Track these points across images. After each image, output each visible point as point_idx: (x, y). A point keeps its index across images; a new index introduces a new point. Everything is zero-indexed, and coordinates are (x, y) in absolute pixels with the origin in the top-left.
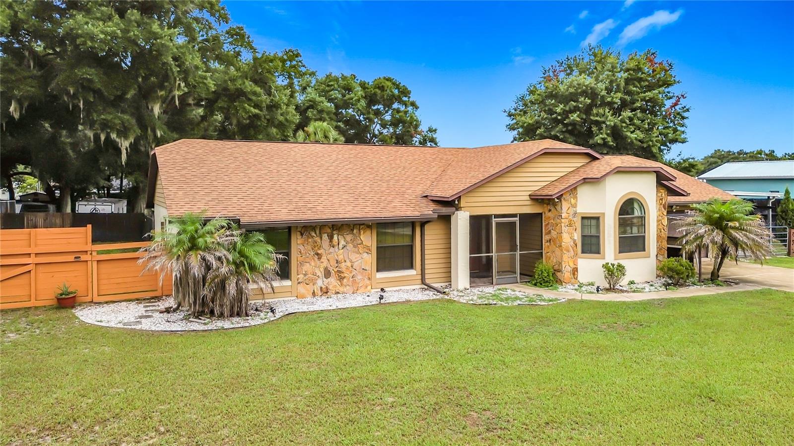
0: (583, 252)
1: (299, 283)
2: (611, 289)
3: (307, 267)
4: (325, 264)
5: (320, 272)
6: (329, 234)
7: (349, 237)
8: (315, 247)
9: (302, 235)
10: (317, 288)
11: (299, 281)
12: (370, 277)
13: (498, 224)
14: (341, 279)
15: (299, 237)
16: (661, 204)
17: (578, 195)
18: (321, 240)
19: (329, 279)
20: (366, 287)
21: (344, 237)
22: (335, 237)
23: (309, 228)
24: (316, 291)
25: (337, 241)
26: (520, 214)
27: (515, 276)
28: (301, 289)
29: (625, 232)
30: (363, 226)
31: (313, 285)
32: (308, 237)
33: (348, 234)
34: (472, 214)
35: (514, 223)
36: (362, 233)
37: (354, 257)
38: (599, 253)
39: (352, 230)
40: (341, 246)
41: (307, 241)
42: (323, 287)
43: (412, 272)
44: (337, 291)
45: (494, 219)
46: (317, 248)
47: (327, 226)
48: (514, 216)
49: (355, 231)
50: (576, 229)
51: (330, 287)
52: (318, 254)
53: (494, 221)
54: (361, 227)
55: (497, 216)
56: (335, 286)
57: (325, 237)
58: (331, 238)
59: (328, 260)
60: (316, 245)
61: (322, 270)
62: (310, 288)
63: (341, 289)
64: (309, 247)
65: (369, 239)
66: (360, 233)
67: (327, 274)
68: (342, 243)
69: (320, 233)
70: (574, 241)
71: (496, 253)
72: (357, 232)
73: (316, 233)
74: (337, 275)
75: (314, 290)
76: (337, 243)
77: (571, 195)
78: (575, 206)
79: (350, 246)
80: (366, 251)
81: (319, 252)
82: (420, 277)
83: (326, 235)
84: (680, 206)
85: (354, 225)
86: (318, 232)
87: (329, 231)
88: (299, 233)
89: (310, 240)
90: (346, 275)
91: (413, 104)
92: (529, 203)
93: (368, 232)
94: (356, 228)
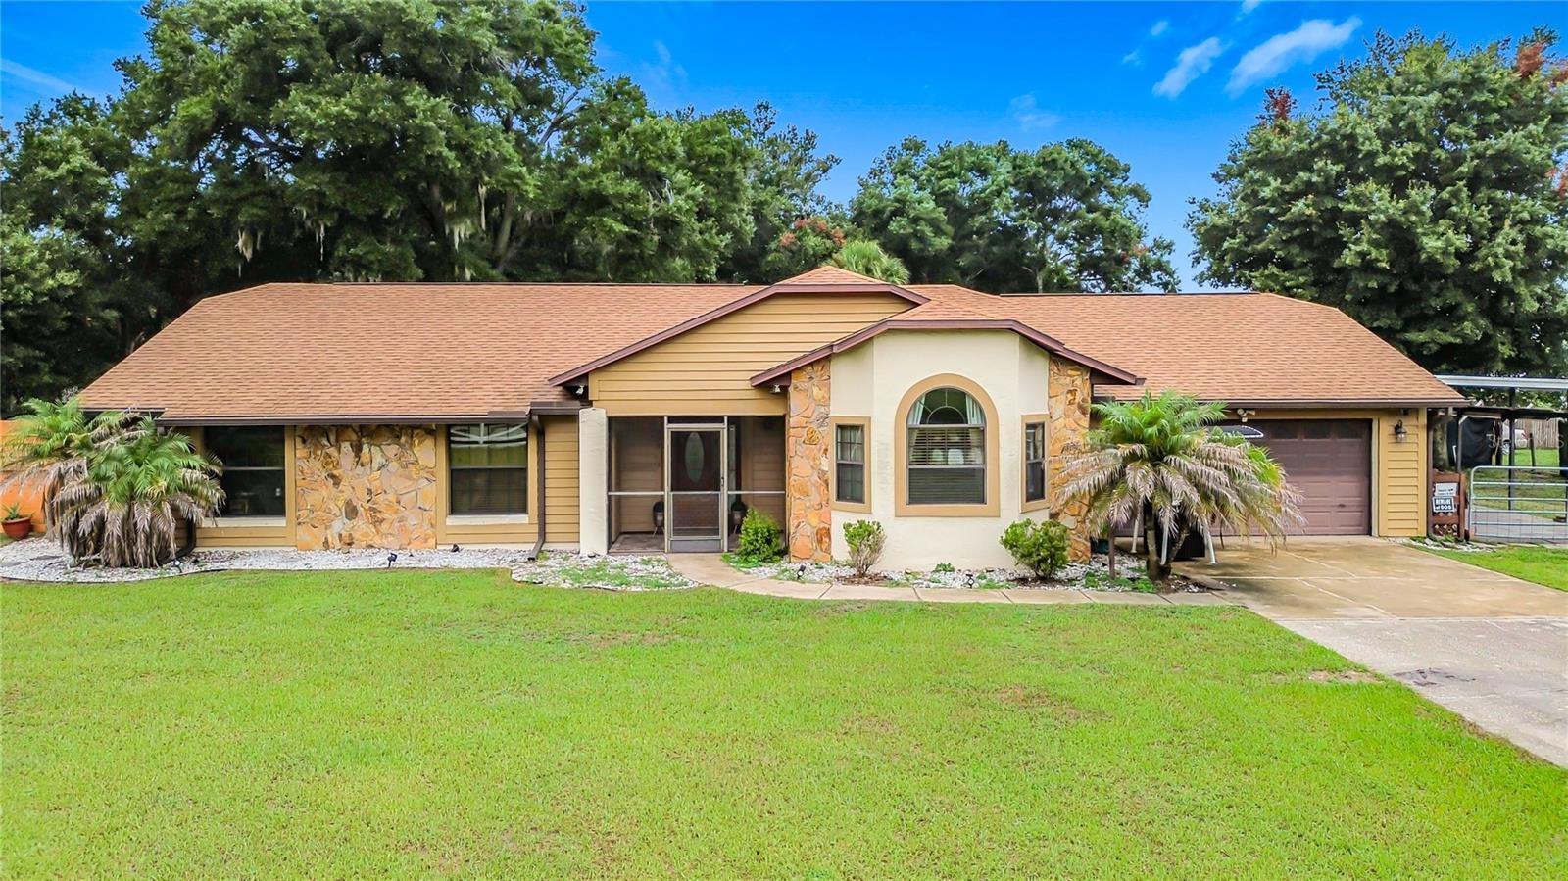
0: (840, 497)
1: (299, 524)
2: (862, 576)
3: (312, 498)
4: (347, 494)
5: (337, 507)
6: (354, 443)
7: (392, 450)
8: (327, 464)
9: (304, 442)
10: (333, 537)
11: (300, 520)
12: (434, 522)
13: (676, 435)
14: (378, 523)
15: (299, 445)
16: (1070, 403)
17: (831, 380)
18: (339, 452)
19: (354, 522)
20: (426, 540)
21: (381, 449)
22: (365, 447)
23: (318, 432)
24: (330, 540)
25: (368, 455)
26: (729, 418)
27: (715, 537)
28: (303, 534)
29: (924, 459)
30: (418, 431)
31: (326, 529)
32: (316, 448)
33: (389, 445)
34: (611, 415)
35: (717, 435)
36: (417, 442)
37: (401, 485)
38: (861, 500)
39: (399, 437)
40: (376, 465)
41: (314, 453)
42: (344, 533)
43: (521, 519)
44: (370, 542)
45: (667, 426)
46: (331, 466)
47: (350, 430)
48: (719, 419)
49: (403, 439)
50: (826, 450)
51: (356, 535)
52: (333, 477)
53: (669, 428)
54: (415, 432)
55: (673, 420)
56: (367, 535)
57: (346, 446)
58: (358, 449)
59: (353, 488)
60: (330, 460)
61: (341, 503)
62: (320, 534)
63: (377, 541)
64: (319, 464)
65: (430, 455)
66: (412, 445)
67: (351, 512)
68: (379, 459)
69: (337, 441)
70: (822, 474)
71: (672, 490)
72: (406, 442)
73: (329, 441)
74: (369, 515)
75: (326, 538)
76: (369, 459)
77: (815, 381)
78: (826, 402)
79: (394, 466)
80: (426, 476)
81: (336, 473)
82: (536, 529)
83: (347, 444)
84: (1258, 410)
85: (402, 428)
86: (333, 439)
87: (354, 437)
88: (298, 440)
89: (319, 452)
90: (386, 516)
91: (1137, 193)
92: (753, 394)
93: (429, 442)
94: (406, 434)
